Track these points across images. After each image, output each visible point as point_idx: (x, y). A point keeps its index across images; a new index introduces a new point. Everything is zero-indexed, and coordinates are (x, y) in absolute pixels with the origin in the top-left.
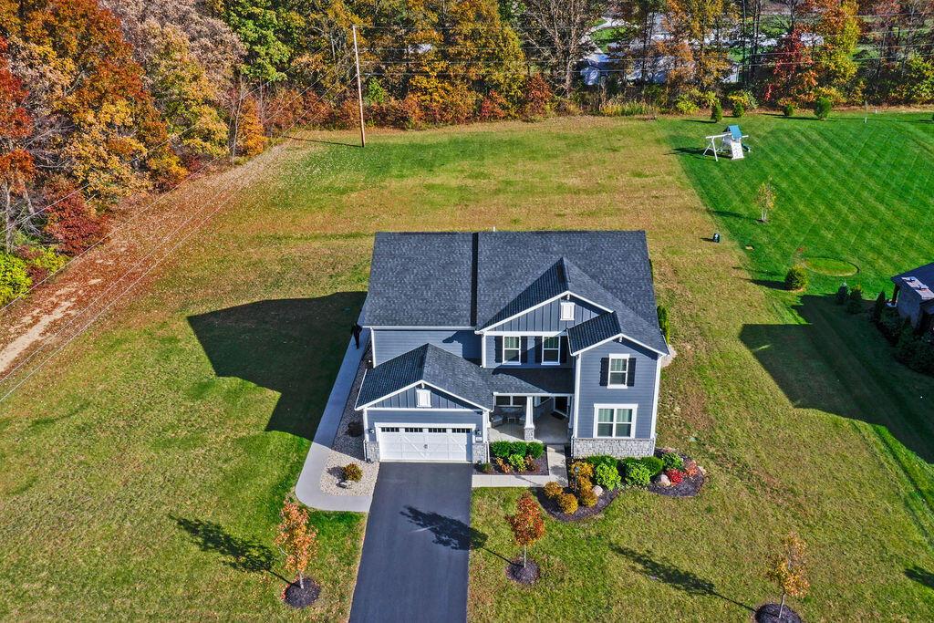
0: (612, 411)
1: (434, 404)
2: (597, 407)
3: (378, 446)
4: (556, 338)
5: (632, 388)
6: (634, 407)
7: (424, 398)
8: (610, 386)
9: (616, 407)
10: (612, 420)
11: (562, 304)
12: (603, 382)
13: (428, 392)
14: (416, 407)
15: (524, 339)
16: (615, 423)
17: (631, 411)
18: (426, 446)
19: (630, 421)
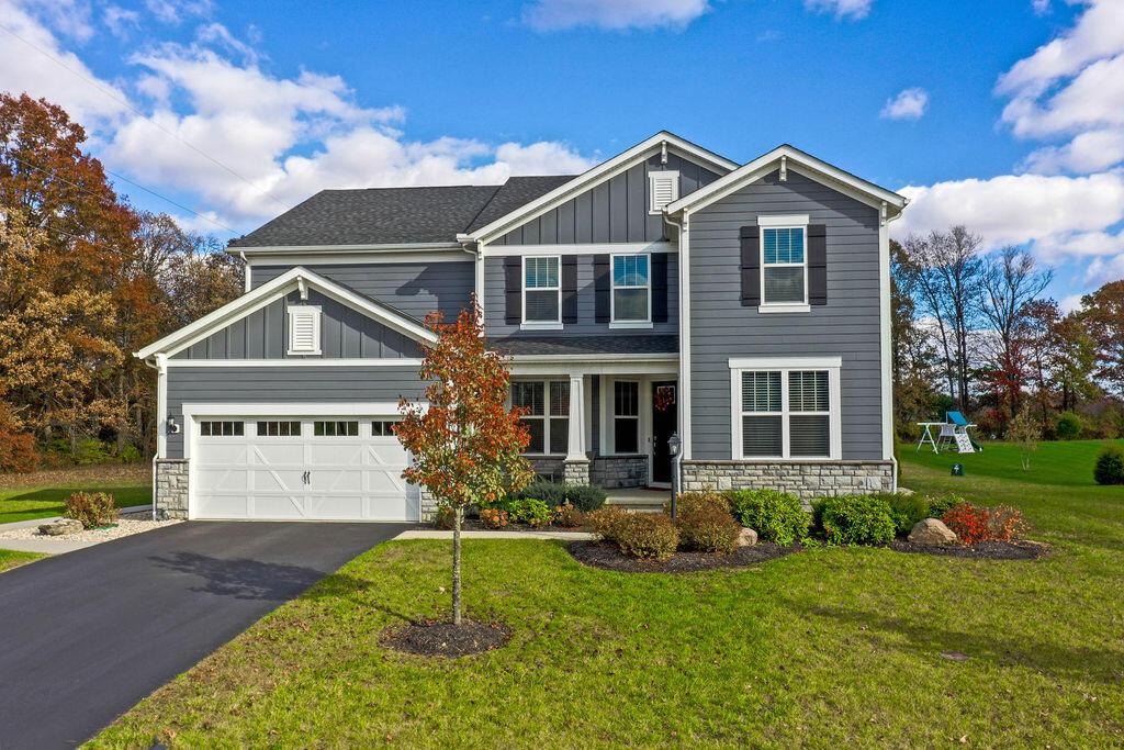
0: (777, 376)
1: (328, 349)
2: (738, 366)
3: (186, 473)
4: (641, 259)
5: (822, 310)
6: (832, 365)
7: (305, 326)
8: (766, 307)
9: (785, 365)
10: (778, 407)
11: (651, 174)
12: (750, 299)
13: (315, 312)
14: (283, 355)
15: (570, 262)
16: (786, 413)
17: (823, 376)
18: (306, 477)
19: (826, 406)
